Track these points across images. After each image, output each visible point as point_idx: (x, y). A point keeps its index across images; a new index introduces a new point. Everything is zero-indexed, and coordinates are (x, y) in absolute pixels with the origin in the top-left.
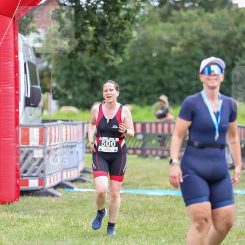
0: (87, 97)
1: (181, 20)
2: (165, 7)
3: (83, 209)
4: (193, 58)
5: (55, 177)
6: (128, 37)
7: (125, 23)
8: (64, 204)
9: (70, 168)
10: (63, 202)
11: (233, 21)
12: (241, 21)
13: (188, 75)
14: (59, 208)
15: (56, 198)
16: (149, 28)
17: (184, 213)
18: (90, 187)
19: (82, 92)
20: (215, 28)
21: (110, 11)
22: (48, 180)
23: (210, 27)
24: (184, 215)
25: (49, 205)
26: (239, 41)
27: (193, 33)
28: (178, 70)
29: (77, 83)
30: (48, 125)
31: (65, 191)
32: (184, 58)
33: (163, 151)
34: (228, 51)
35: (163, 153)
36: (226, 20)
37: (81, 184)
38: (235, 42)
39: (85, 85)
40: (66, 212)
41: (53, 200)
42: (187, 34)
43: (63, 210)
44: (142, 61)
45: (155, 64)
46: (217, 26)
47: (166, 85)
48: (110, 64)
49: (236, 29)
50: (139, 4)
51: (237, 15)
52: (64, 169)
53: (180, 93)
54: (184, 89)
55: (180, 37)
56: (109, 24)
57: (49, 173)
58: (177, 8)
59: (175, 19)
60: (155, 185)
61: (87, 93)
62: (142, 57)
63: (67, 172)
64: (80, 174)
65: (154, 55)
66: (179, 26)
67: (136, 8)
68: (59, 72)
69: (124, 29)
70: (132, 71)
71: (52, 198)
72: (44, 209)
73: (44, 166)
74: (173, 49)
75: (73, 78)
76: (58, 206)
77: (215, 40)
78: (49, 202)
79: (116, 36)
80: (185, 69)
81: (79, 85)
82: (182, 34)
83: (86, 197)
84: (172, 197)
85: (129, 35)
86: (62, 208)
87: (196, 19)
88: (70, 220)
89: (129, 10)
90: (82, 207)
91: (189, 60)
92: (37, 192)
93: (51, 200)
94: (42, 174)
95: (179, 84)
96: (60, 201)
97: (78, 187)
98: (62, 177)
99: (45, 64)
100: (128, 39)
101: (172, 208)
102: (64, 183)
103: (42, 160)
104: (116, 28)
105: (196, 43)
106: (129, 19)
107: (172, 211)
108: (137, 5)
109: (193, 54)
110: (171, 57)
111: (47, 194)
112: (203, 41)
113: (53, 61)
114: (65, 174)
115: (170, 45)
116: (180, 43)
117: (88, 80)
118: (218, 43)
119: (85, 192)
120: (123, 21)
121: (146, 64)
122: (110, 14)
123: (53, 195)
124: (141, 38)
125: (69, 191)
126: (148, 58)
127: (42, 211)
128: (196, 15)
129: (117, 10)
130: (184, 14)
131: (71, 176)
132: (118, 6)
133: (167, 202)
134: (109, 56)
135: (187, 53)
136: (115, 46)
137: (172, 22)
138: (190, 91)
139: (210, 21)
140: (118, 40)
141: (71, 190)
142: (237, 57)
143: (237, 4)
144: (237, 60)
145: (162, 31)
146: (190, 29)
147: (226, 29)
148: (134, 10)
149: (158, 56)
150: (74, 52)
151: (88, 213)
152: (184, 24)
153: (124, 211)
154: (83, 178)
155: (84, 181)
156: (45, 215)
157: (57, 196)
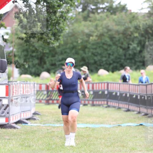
0: (38, 69)
1: (96, 20)
2: (86, 12)
3: (33, 136)
4: (104, 44)
5: (16, 116)
6: (62, 29)
7: (60, 20)
8: (21, 133)
9: (26, 111)
10: (21, 132)
11: (128, 20)
12: (133, 20)
13: (100, 54)
14: (18, 135)
15: (17, 129)
16: (76, 25)
17: (97, 137)
18: (38, 123)
19: (34, 66)
20: (117, 25)
21: (51, 13)
22: (11, 118)
23: (114, 24)
24: (97, 138)
25: (12, 134)
26: (132, 33)
27: (103, 28)
28: (94, 51)
29: (31, 60)
30: (11, 84)
31: (23, 125)
32: (98, 43)
33: (85, 101)
34: (125, 39)
35: (85, 102)
36: (124, 20)
37: (33, 121)
38: (130, 33)
39: (36, 61)
40: (23, 138)
41: (15, 130)
42: (100, 28)
43: (20, 136)
44: (72, 46)
45: (80, 47)
46: (118, 23)
47: (87, 61)
48: (51, 45)
49: (130, 25)
50: (69, 8)
51: (131, 16)
52: (22, 112)
53: (95, 66)
54: (98, 63)
55: (95, 31)
56: (50, 21)
57: (12, 114)
58: (93, 13)
59: (92, 19)
60: (79, 121)
61: (37, 66)
62: (72, 43)
63: (24, 113)
64: (32, 115)
65: (79, 42)
66: (94, 24)
67: (67, 11)
68: (20, 54)
69: (59, 23)
70: (65, 52)
71: (14, 130)
72: (9, 136)
73: (9, 109)
74: (91, 38)
75: (29, 57)
76: (18, 134)
77: (117, 32)
78: (12, 132)
79: (55, 28)
80: (99, 51)
81: (32, 61)
82: (96, 29)
83: (35, 129)
84: (90, 128)
85: (63, 28)
86: (20, 135)
87: (105, 19)
88: (25, 142)
89: (62, 12)
90: (33, 134)
91: (101, 45)
92: (5, 126)
93: (13, 131)
94: (8, 115)
95: (95, 60)
96: (19, 131)
97: (31, 122)
98: (20, 116)
99: (11, 49)
100: (62, 30)
101: (90, 135)
102: (22, 120)
103: (8, 106)
104: (54, 23)
105: (105, 34)
106: (63, 18)
107: (89, 136)
108: (68, 9)
109: (103, 41)
110: (89, 43)
111: (11, 127)
112: (110, 33)
113: (16, 47)
114: (22, 114)
115: (89, 35)
116: (95, 34)
117: (38, 58)
118: (119, 34)
119: (35, 126)
120: (59, 19)
121: (74, 47)
122: (51, 14)
123: (14, 128)
124: (71, 31)
125: (25, 125)
126: (75, 44)
127: (7, 138)
128: (105, 17)
129: (55, 13)
130: (98, 16)
131: (26, 116)
132: (55, 10)
133: (87, 131)
134: (50, 41)
135: (99, 41)
136: (54, 35)
137: (90, 21)
138: (102, 64)
139: (114, 20)
140: (56, 31)
141: (26, 125)
142: (131, 42)
143: (131, 10)
144: (131, 45)
145: (84, 27)
146: (102, 26)
147: (124, 25)
148: (66, 12)
149: (82, 43)
150: (28, 39)
151: (36, 138)
152: (97, 22)
153: (59, 136)
154: (34, 117)
155: (35, 119)
156: (10, 139)
157: (18, 128)
